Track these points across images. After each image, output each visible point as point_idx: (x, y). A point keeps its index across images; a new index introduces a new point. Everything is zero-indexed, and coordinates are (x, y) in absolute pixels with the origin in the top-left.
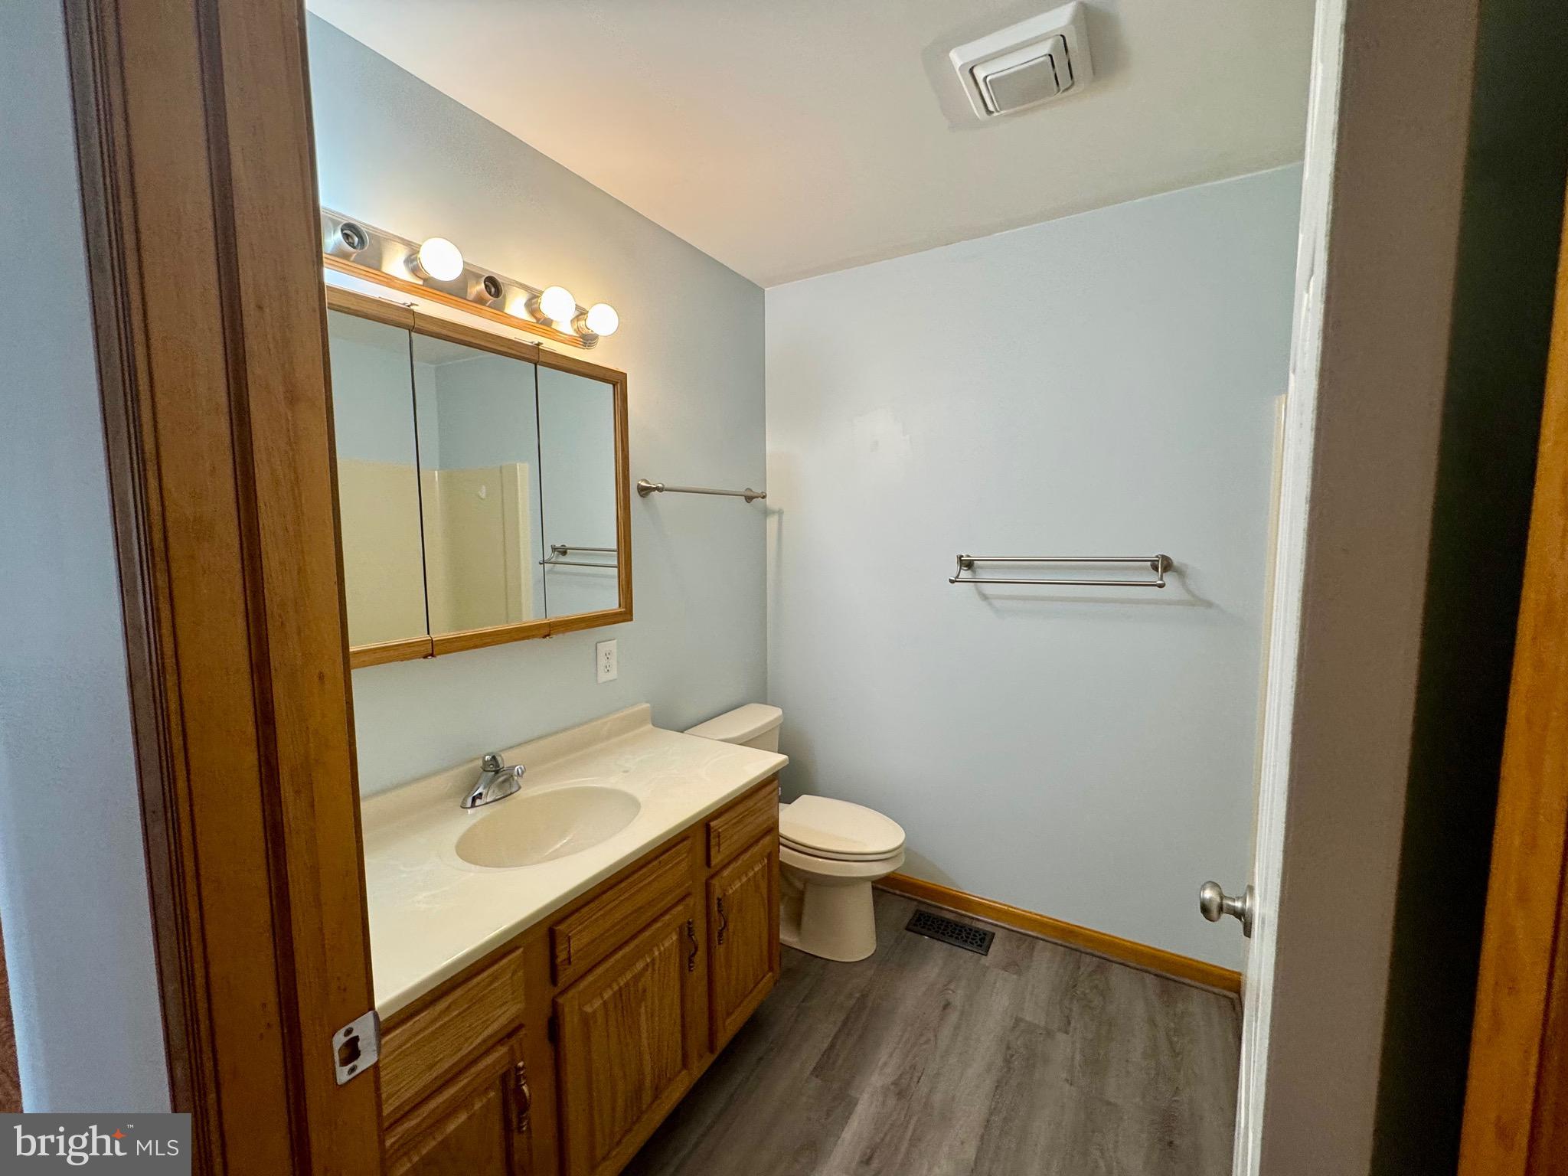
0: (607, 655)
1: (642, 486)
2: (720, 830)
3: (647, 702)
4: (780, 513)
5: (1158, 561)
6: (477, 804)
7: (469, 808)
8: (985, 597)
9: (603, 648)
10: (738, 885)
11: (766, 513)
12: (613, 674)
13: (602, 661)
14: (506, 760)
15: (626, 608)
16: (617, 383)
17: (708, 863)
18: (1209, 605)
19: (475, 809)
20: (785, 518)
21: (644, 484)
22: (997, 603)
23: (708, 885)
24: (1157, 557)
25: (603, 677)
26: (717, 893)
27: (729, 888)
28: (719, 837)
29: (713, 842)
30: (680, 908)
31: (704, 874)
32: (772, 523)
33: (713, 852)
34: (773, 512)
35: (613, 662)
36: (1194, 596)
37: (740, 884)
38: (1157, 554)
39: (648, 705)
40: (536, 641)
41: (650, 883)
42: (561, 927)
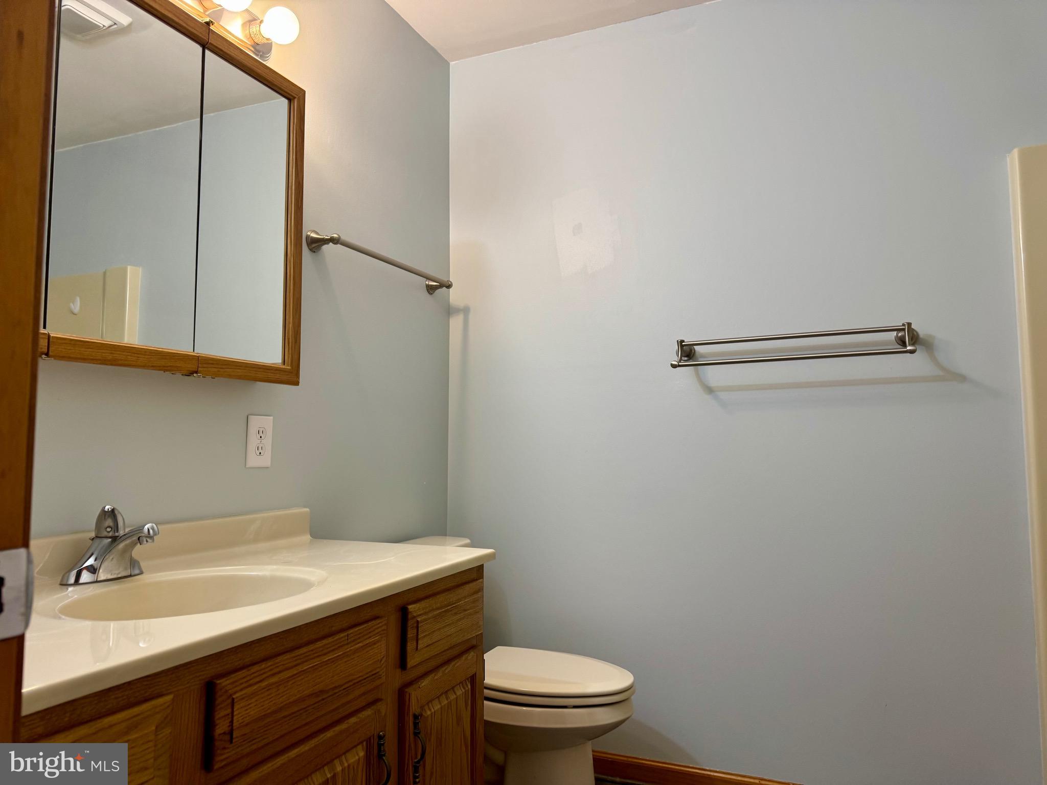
0: (261, 433)
1: (312, 237)
2: (419, 619)
3: (305, 507)
4: (466, 311)
5: (904, 330)
6: (82, 580)
7: (71, 585)
8: (710, 390)
9: (256, 422)
10: (436, 706)
11: (449, 311)
12: (265, 460)
13: (253, 440)
14: (128, 520)
15: (291, 366)
16: (295, 98)
17: (403, 664)
18: (962, 378)
19: (78, 588)
20: (471, 316)
21: (314, 235)
22: (723, 395)
23: (402, 696)
24: (904, 325)
25: (254, 460)
26: (414, 708)
27: (426, 708)
28: (417, 627)
29: (411, 633)
30: (368, 712)
31: (397, 679)
32: (456, 323)
33: (410, 646)
34: (457, 311)
35: (268, 441)
36: (943, 368)
37: (439, 706)
38: (903, 322)
39: (307, 510)
40: (178, 376)
41: (333, 661)
42: (223, 682)
